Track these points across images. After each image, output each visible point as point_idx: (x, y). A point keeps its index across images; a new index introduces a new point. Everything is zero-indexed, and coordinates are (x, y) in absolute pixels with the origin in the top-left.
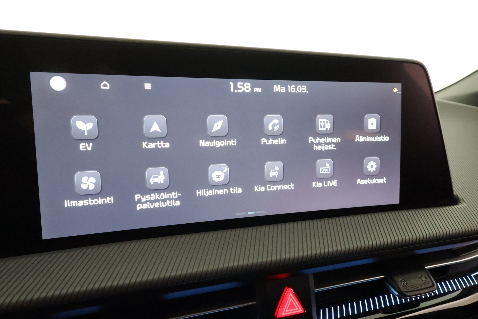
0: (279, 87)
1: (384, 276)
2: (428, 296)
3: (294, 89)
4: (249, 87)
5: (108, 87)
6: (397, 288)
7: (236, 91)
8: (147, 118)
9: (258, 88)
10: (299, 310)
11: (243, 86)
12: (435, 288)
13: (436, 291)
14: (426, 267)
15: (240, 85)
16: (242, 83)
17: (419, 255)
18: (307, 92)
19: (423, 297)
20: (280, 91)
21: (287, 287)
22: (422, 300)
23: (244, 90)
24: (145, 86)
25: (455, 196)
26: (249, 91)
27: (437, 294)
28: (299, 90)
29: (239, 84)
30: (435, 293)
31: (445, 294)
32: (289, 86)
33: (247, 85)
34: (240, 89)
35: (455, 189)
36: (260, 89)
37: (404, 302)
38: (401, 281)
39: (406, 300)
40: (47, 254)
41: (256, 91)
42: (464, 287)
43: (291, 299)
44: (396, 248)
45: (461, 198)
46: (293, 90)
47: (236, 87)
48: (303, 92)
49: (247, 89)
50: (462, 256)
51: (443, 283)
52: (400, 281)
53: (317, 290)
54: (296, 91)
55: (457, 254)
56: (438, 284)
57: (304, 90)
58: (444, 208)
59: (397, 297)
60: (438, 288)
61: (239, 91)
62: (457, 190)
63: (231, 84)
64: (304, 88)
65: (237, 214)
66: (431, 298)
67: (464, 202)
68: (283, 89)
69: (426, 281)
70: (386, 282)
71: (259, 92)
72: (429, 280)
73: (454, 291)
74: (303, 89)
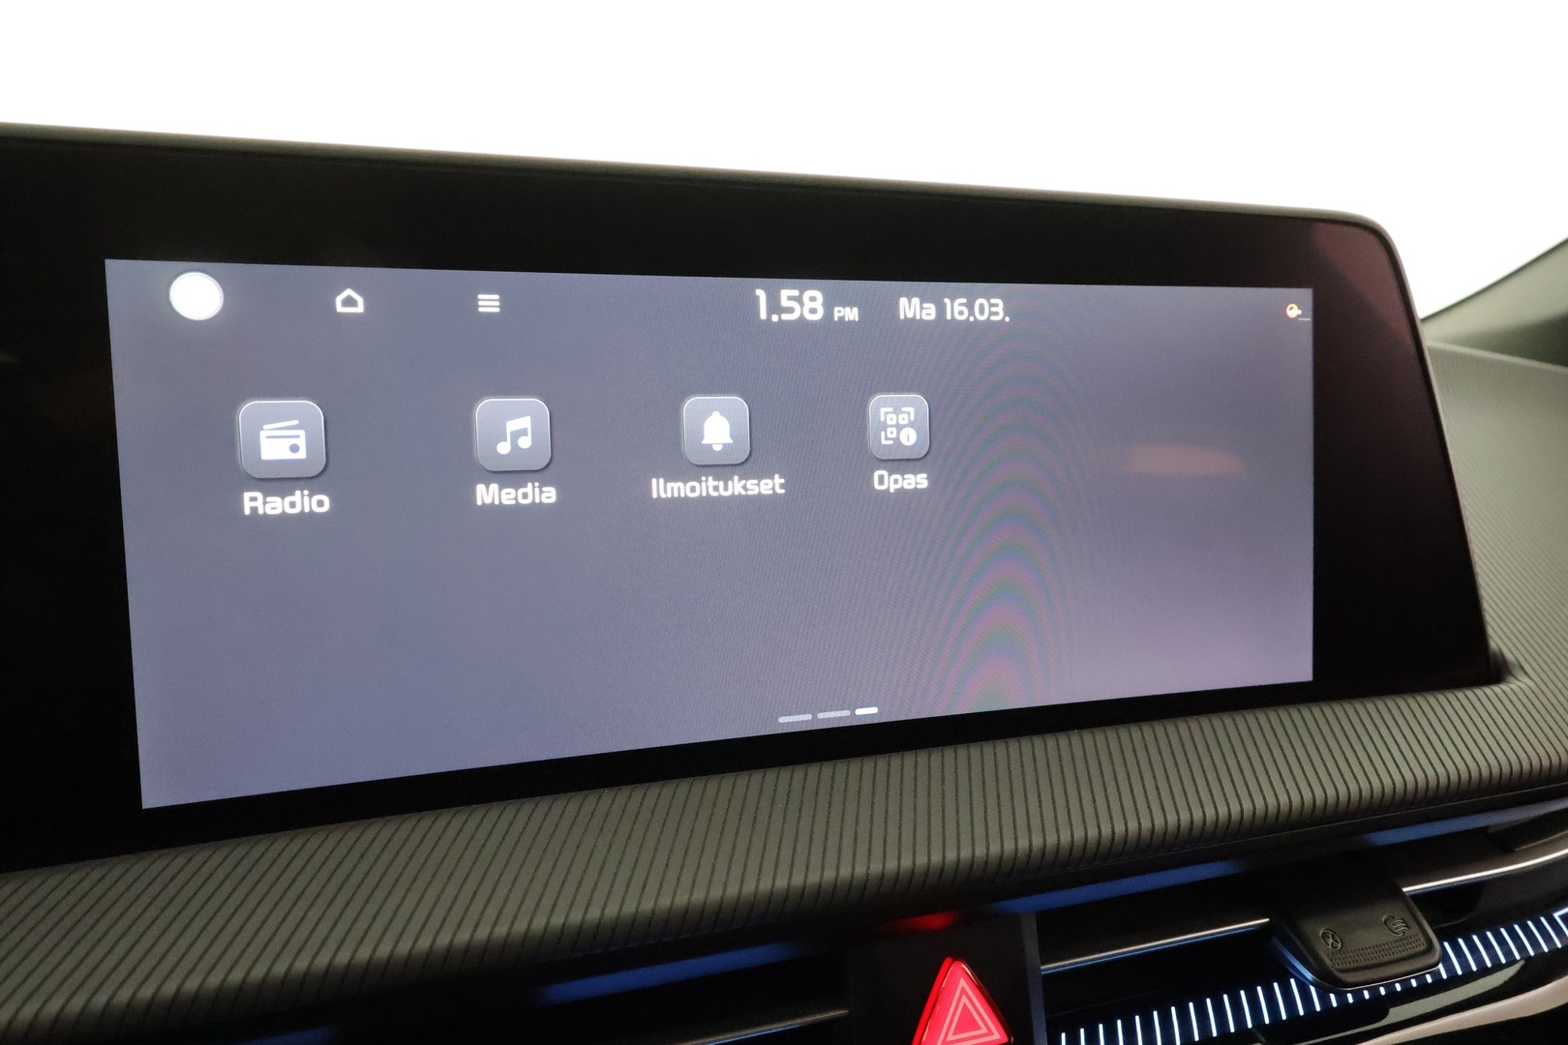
0: (914, 305)
1: (1267, 920)
2: (1414, 983)
3: (965, 310)
4: (819, 305)
5: (360, 309)
6: (1311, 960)
7: (775, 318)
8: (486, 408)
9: (848, 309)
10: (990, 1033)
11: (799, 299)
12: (1437, 956)
13: (1441, 967)
14: (1405, 890)
15: (790, 298)
16: (796, 293)
17: (1383, 847)
18: (1007, 319)
19: (1398, 987)
20: (918, 317)
21: (948, 960)
22: (1395, 999)
23: (802, 314)
24: (480, 303)
25: (1495, 655)
26: (818, 316)
27: (1445, 976)
28: (982, 312)
29: (787, 294)
30: (1436, 975)
31: (1469, 977)
32: (947, 301)
33: (813, 299)
34: (790, 310)
35: (1493, 629)
36: (855, 310)
37: (1335, 1004)
38: (1325, 936)
39: (1341, 997)
40: (156, 855)
41: (841, 319)
42: (1532, 953)
43: (964, 999)
44: (1308, 826)
45: (1515, 661)
46: (961, 313)
47: (775, 306)
48: (993, 318)
49: (813, 311)
50: (1521, 851)
51: (1461, 941)
52: (1323, 936)
53: (1048, 968)
54: (969, 316)
55: (1505, 843)
56: (1446, 944)
57: (997, 314)
58: (1460, 695)
59: (1312, 989)
60: (1445, 958)
61: (785, 317)
62: (1500, 635)
63: (760, 293)
64: (996, 305)
65: (782, 720)
66: (1424, 991)
67: (1522, 673)
68: (928, 311)
69: (1407, 934)
70: (1275, 941)
71: (852, 319)
72: (1415, 929)
73: (1498, 967)
74: (993, 309)
